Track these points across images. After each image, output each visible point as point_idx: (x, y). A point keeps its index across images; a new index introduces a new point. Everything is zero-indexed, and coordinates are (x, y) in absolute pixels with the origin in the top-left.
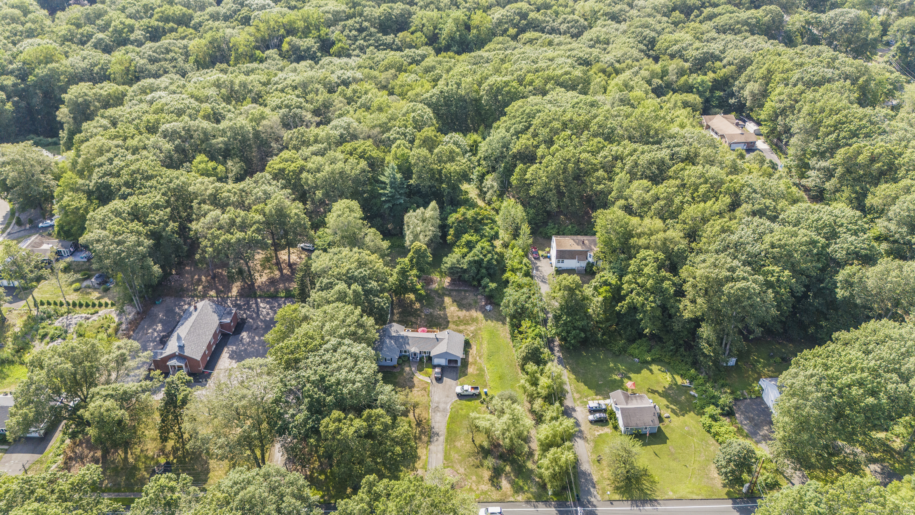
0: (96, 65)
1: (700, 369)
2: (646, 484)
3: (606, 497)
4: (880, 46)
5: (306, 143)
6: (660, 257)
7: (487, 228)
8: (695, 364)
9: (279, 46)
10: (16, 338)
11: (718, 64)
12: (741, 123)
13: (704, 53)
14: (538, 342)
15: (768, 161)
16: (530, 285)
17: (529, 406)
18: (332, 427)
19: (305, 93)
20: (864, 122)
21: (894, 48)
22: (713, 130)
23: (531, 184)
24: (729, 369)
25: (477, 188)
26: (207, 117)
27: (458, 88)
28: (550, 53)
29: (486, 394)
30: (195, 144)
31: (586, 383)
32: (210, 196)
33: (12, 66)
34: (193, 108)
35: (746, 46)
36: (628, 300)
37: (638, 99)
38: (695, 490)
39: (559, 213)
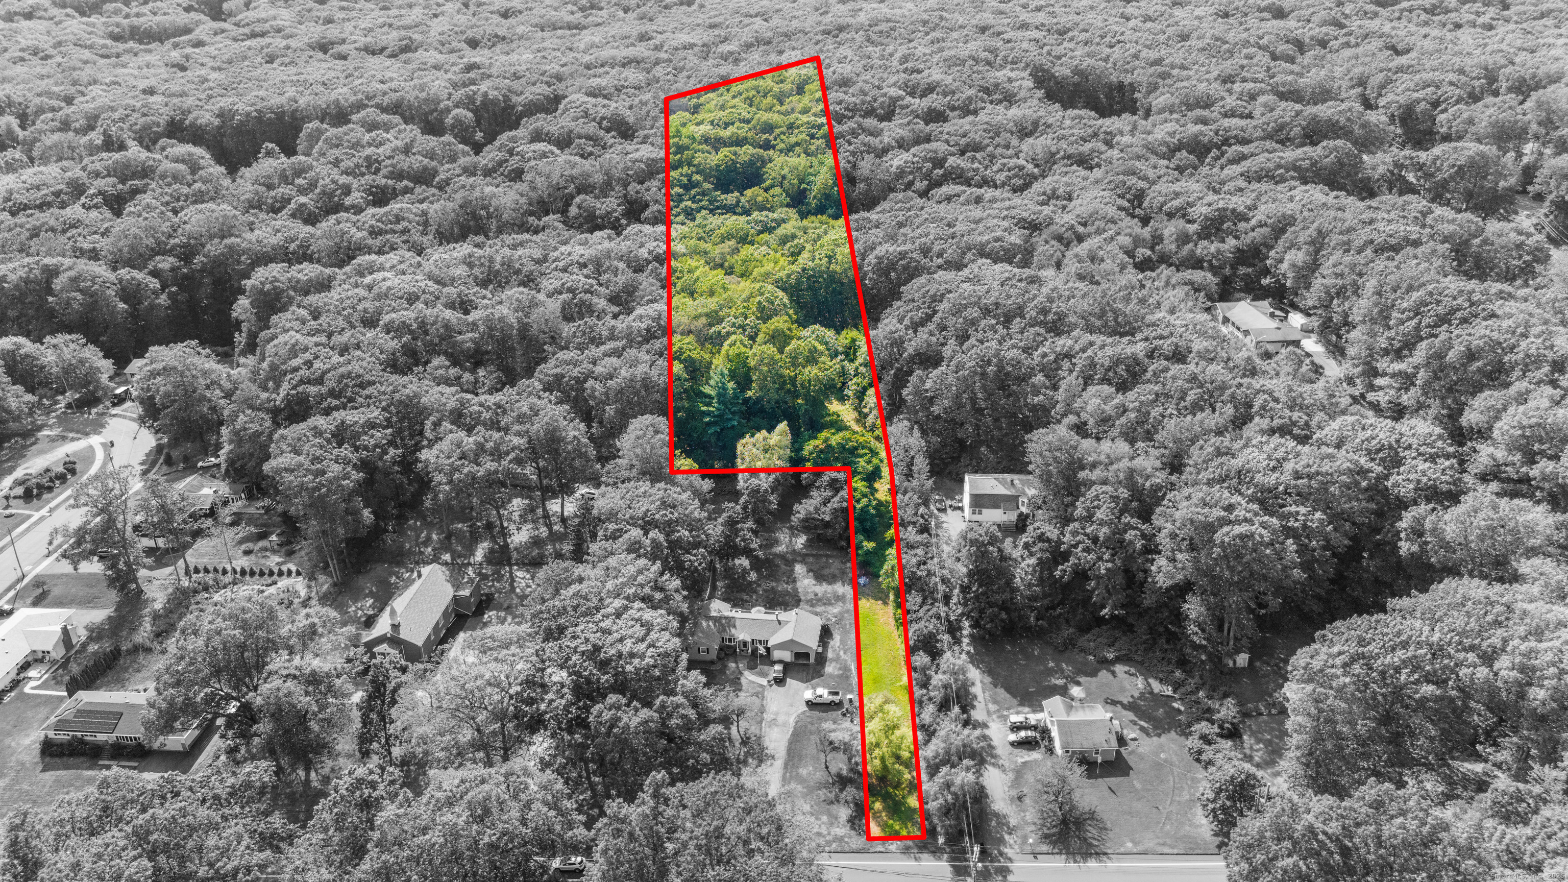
0: (293, 241)
1: (1191, 669)
2: (1092, 832)
3: (1028, 849)
4: (1523, 201)
5: (597, 341)
6: (1123, 496)
7: (862, 462)
8: (1183, 663)
9: (564, 212)
10: (156, 617)
11: (1242, 225)
12: (1278, 313)
13: (1218, 210)
14: (934, 626)
15: (1307, 362)
16: (927, 545)
18: (607, 716)
19: (598, 271)
20: (1460, 301)
21: (1546, 204)
22: (1233, 324)
23: (932, 398)
24: (1236, 672)
25: (856, 409)
26: (451, 306)
27: (830, 262)
28: (977, 213)
29: (851, 701)
30: (431, 343)
31: (1008, 690)
32: (452, 412)
33: (172, 241)
34: (431, 293)
35: (1291, 199)
36: (1072, 560)
37: (1107, 274)
38: (1168, 841)
39: (978, 443)
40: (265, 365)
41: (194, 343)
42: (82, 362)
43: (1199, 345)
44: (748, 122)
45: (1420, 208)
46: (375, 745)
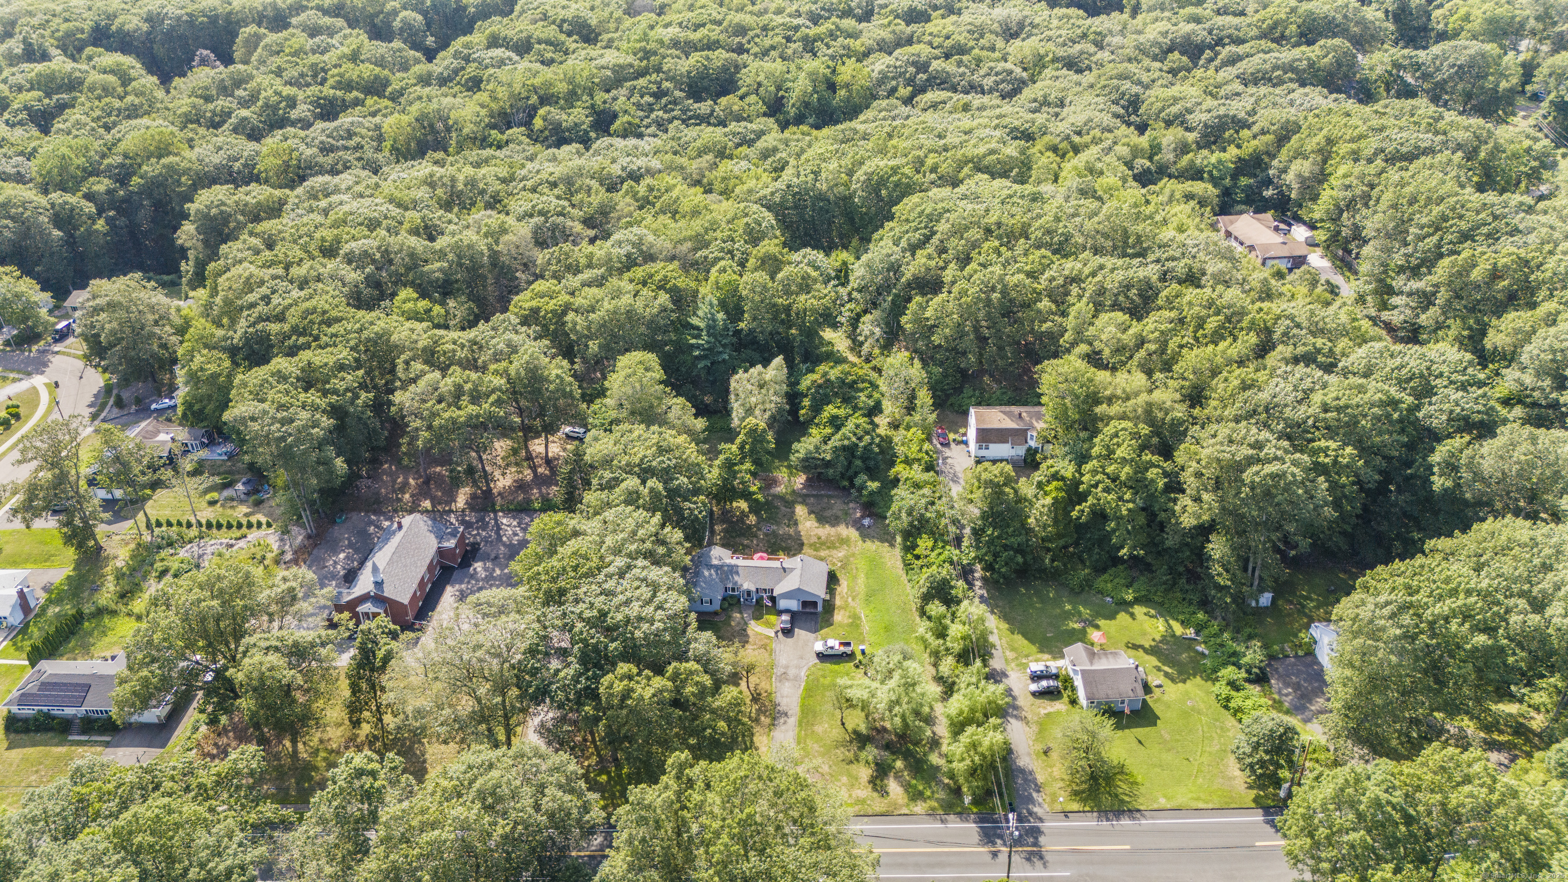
0: (237, 160)
1: (1213, 610)
2: (1122, 787)
3: (1058, 807)
4: (1521, 101)
5: (576, 270)
6: (1143, 432)
7: (862, 397)
8: (1205, 604)
9: (528, 123)
10: (119, 576)
11: (1245, 133)
12: (1282, 226)
13: (1219, 117)
14: (945, 571)
15: (1323, 281)
16: (934, 484)
17: (933, 671)
18: (619, 687)
19: (570, 194)
20: (1483, 215)
21: (1545, 104)
22: (1236, 238)
23: (934, 326)
24: (1260, 612)
25: (849, 337)
26: (415, 232)
27: (816, 180)
28: (966, 122)
29: (863, 652)
30: (396, 273)
31: (1025, 635)
32: (424, 350)
33: (106, 162)
34: (393, 218)
35: (1292, 103)
36: (1091, 500)
37: (1110, 190)
38: (1202, 796)
39: (981, 372)
40: (218, 300)
41: (138, 275)
42: (17, 296)
43: (1214, 267)
44: (719, 23)
45: (1430, 113)
46: (366, 714)
